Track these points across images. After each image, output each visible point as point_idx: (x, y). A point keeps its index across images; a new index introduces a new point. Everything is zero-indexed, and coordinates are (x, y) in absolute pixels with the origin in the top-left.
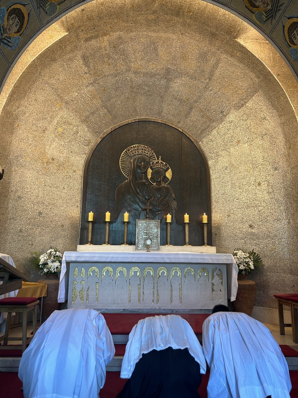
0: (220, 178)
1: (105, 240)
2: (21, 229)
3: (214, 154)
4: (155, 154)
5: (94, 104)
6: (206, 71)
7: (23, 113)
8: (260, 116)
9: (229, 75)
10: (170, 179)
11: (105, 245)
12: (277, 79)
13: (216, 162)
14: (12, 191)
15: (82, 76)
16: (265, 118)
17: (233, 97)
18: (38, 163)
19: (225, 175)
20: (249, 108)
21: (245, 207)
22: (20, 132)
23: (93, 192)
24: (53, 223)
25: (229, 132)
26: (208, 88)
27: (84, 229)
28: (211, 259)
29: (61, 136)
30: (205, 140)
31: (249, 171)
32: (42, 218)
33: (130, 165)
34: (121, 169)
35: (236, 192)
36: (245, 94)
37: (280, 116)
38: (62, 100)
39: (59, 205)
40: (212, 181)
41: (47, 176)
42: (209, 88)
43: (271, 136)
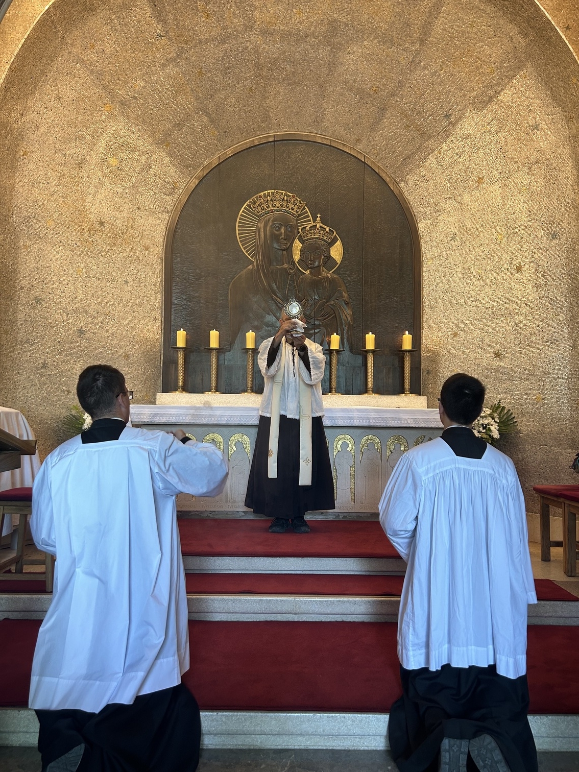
0: (441, 258)
1: (211, 384)
2: (45, 362)
3: (429, 208)
4: (308, 210)
5: (181, 105)
6: (414, 24)
7: (33, 127)
8: (528, 123)
9: (463, 32)
10: (339, 262)
11: (210, 392)
12: (563, 37)
13: (435, 225)
14: (22, 288)
15: (152, 43)
16: (536, 127)
17: (471, 81)
18: (72, 232)
19: (451, 252)
20: (505, 105)
21: (487, 316)
22: (31, 166)
23: (185, 290)
24: (107, 351)
25: (461, 160)
26: (418, 63)
27: (169, 363)
28: (412, 419)
29: (116, 174)
30: (412, 179)
31: (499, 240)
32: (85, 342)
33: (257, 234)
34: (239, 243)
35: (471, 287)
36: (496, 73)
37: (569, 120)
38: (113, 97)
39: (119, 315)
40: (424, 265)
41: (91, 257)
42: (421, 62)
43: (548, 166)
